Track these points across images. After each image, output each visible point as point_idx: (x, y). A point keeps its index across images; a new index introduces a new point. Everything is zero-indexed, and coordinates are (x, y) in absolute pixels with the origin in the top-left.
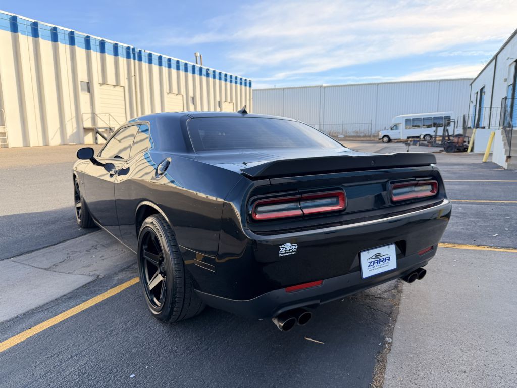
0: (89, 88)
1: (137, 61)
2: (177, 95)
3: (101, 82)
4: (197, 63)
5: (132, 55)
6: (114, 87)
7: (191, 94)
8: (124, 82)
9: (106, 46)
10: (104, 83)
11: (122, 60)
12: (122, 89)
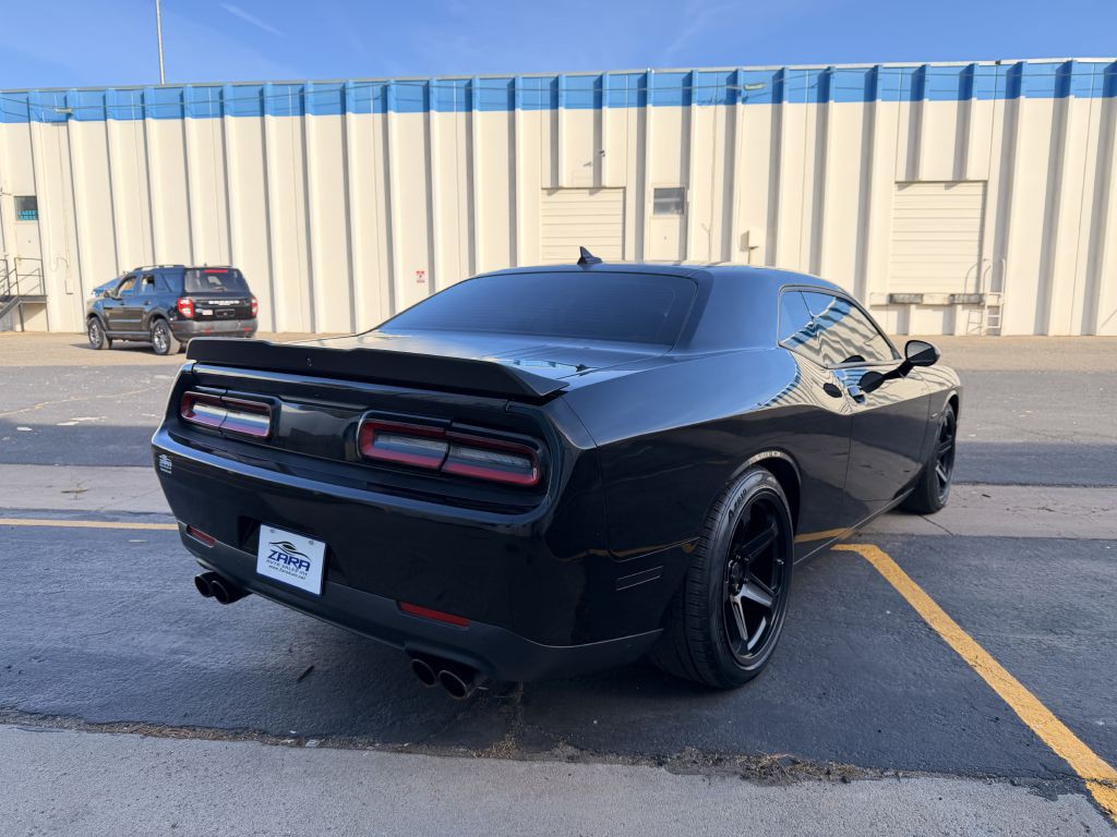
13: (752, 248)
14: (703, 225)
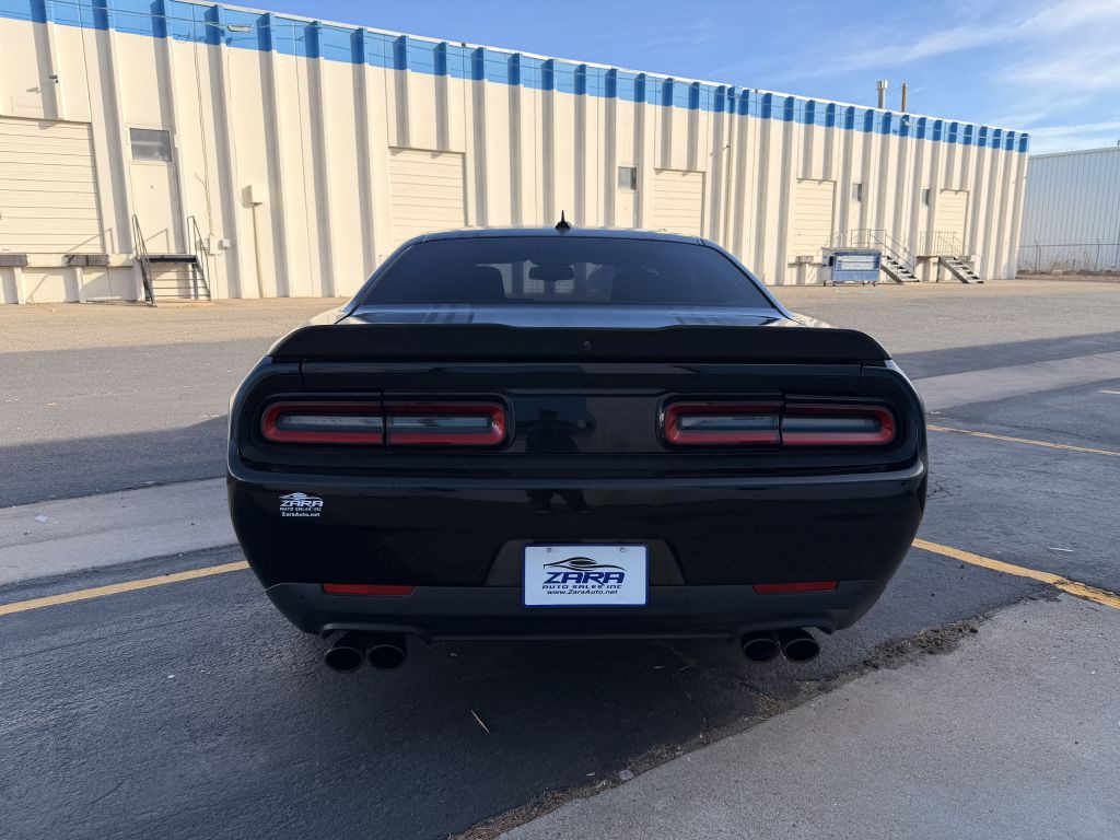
0: (634, 179)
1: (736, 116)
2: (820, 182)
3: (658, 166)
4: (880, 106)
5: (727, 104)
6: (684, 175)
7: (856, 177)
8: (704, 162)
9: (675, 91)
10: (664, 168)
11: (706, 117)
12: (699, 178)
13: (256, 204)
14: (196, 175)
